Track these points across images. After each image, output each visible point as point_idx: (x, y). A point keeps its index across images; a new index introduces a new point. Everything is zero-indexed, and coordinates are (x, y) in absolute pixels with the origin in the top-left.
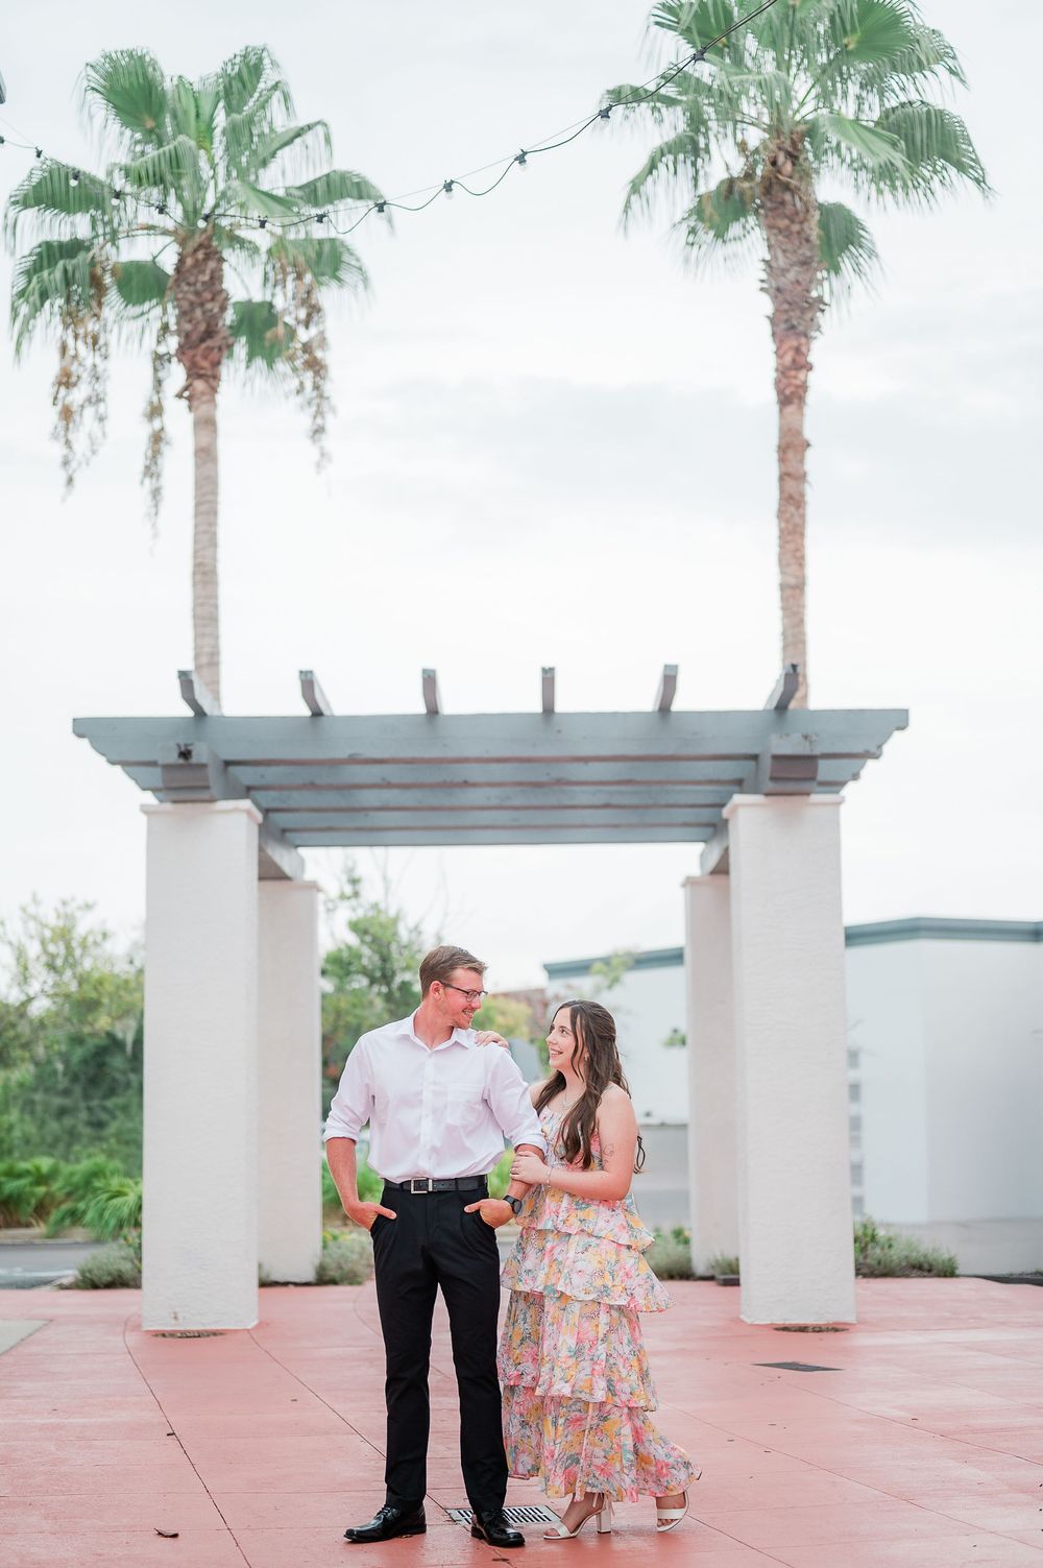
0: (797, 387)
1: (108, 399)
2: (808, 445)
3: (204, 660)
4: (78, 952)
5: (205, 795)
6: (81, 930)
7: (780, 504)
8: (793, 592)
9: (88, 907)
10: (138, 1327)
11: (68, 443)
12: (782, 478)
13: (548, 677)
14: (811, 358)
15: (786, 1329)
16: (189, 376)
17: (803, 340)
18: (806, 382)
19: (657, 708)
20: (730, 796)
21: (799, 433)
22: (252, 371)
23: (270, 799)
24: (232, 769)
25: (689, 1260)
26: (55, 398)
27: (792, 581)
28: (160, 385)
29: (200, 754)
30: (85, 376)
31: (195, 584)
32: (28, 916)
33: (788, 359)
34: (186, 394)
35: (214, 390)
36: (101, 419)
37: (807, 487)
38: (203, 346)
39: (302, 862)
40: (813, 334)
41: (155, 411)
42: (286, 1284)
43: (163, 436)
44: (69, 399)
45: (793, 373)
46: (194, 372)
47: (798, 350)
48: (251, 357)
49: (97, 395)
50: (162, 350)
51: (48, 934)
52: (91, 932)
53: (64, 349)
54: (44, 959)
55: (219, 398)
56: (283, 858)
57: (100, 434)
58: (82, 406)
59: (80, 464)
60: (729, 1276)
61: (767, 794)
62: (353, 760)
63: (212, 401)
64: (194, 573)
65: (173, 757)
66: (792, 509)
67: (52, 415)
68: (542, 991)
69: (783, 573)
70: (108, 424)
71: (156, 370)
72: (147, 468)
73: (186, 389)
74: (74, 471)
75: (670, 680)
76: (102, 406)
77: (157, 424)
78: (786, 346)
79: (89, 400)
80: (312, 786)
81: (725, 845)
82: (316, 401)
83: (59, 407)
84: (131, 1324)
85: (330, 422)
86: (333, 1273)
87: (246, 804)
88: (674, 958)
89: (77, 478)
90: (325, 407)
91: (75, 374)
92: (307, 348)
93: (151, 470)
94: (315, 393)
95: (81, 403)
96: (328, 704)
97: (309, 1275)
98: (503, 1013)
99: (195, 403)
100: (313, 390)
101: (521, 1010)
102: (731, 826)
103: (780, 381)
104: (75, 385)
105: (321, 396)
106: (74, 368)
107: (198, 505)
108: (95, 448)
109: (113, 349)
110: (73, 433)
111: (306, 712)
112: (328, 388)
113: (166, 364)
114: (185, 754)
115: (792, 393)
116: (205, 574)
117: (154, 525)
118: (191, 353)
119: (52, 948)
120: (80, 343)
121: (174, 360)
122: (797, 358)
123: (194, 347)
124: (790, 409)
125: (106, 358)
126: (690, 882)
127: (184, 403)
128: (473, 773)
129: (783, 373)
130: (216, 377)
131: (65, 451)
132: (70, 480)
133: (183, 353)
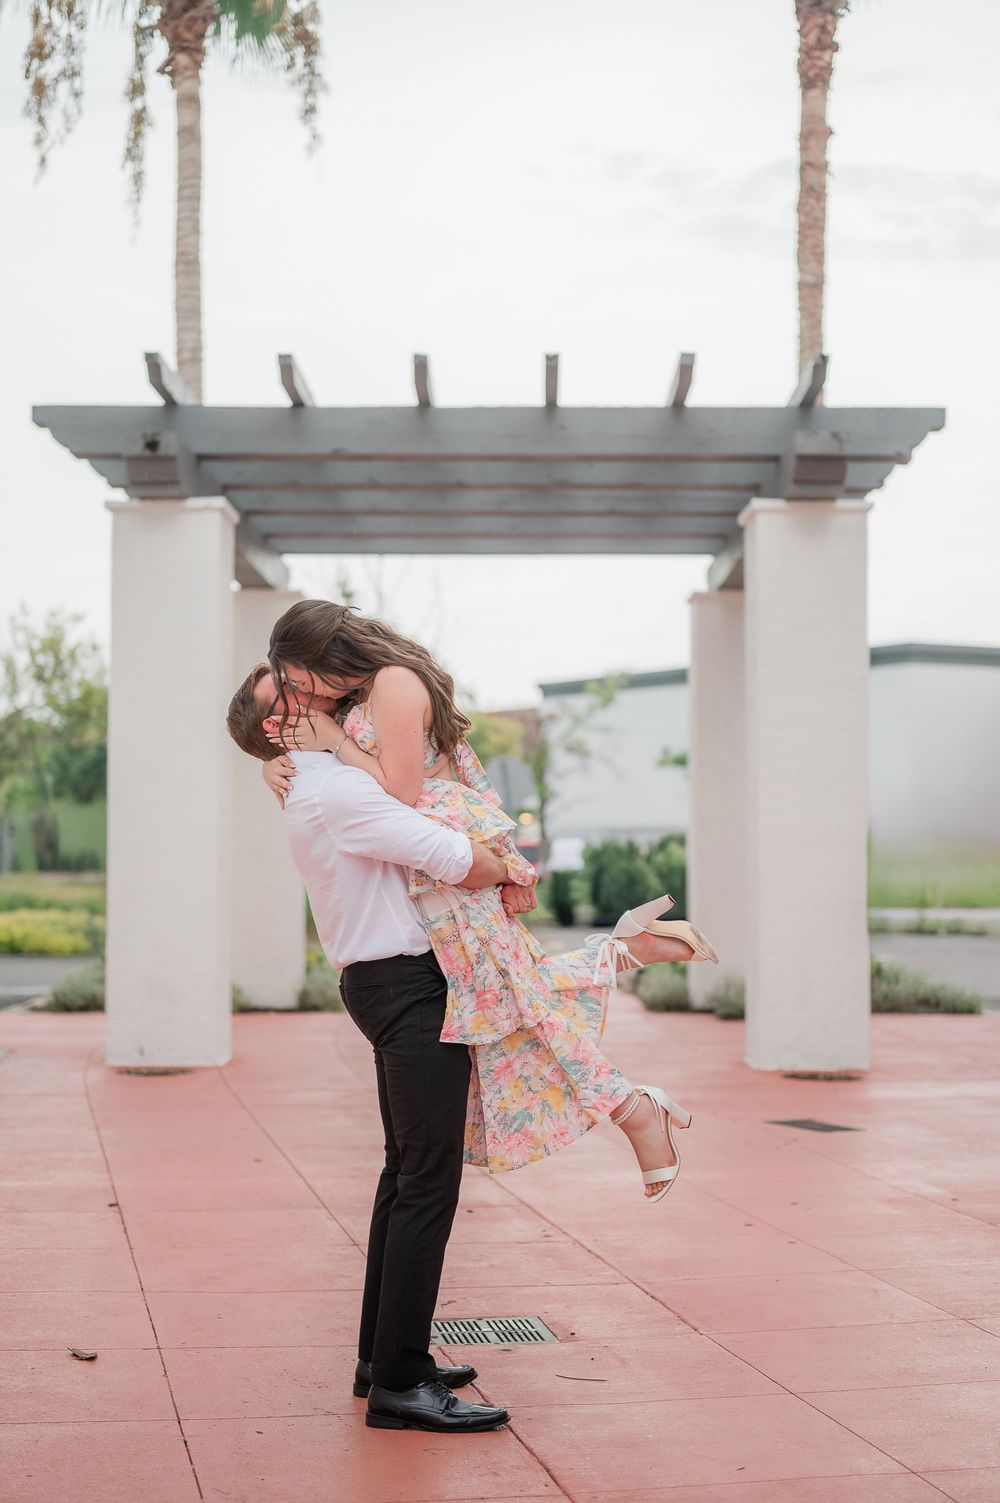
0: (822, 68)
1: (84, 72)
2: (831, 133)
3: (186, 355)
4: (67, 664)
5: (174, 491)
6: (71, 640)
7: (800, 196)
8: (811, 291)
9: (78, 618)
10: (101, 1061)
11: (41, 120)
12: (803, 169)
13: (552, 364)
14: (836, 38)
15: (795, 1076)
16: (172, 49)
17: (829, 18)
18: (830, 64)
19: (671, 403)
20: (746, 502)
21: (822, 119)
22: (242, 48)
23: (250, 499)
24: (207, 465)
25: (686, 992)
26: (28, 71)
27: (810, 279)
28: (142, 61)
29: (169, 444)
30: (60, 46)
31: (177, 274)
32: (15, 627)
33: (812, 38)
34: (169, 69)
35: (198, 65)
36: (77, 95)
37: (828, 177)
38: (187, 16)
39: (286, 573)
40: (841, 11)
41: (137, 89)
42: (265, 1010)
43: (144, 115)
44: (42, 71)
45: (817, 53)
46: (177, 45)
47: (823, 29)
48: (239, 35)
49: (73, 68)
50: (145, 22)
51: (36, 645)
52: (79, 644)
53: (37, 16)
54: (33, 670)
55: (203, 74)
56: (266, 565)
57: (74, 111)
58: (56, 80)
59: (53, 143)
60: (732, 1012)
61: (790, 499)
62: (338, 456)
63: (196, 77)
64: (177, 263)
65: (138, 448)
66: (812, 201)
67: (25, 88)
68: (534, 711)
69: (801, 270)
70: (85, 101)
71: (138, 45)
72: (129, 150)
73: (168, 63)
74: (49, 149)
75: (686, 370)
76: (77, 82)
77: (138, 103)
78: (811, 24)
79: (63, 73)
80: (293, 486)
81: (736, 555)
82: (307, 79)
83: (31, 81)
84: (93, 1057)
85: (322, 101)
86: (316, 999)
87: (220, 502)
88: (678, 677)
89: (51, 157)
90: (317, 86)
91: (49, 45)
92: (298, 20)
93: (133, 154)
94: (306, 70)
95: (56, 75)
96: (310, 395)
97: (291, 1001)
98: (497, 731)
99: (178, 79)
100: (305, 65)
101: (515, 729)
102: (747, 534)
103: (803, 62)
104: (48, 56)
105: (313, 73)
106: (48, 38)
107: (181, 189)
108: (69, 126)
109: (92, 18)
110: (46, 108)
111: (286, 402)
112: (321, 64)
113: (149, 39)
114: (152, 445)
115: (816, 75)
116: (187, 264)
117: (136, 212)
118: (173, 23)
119: (41, 659)
120: (54, 12)
121: (157, 33)
122: (823, 38)
123: (177, 16)
124: (814, 93)
125: (82, 28)
126: (696, 598)
127: (166, 79)
128: (468, 472)
129: (806, 53)
130: (201, 51)
131: (38, 128)
132: (43, 160)
133: (166, 24)
